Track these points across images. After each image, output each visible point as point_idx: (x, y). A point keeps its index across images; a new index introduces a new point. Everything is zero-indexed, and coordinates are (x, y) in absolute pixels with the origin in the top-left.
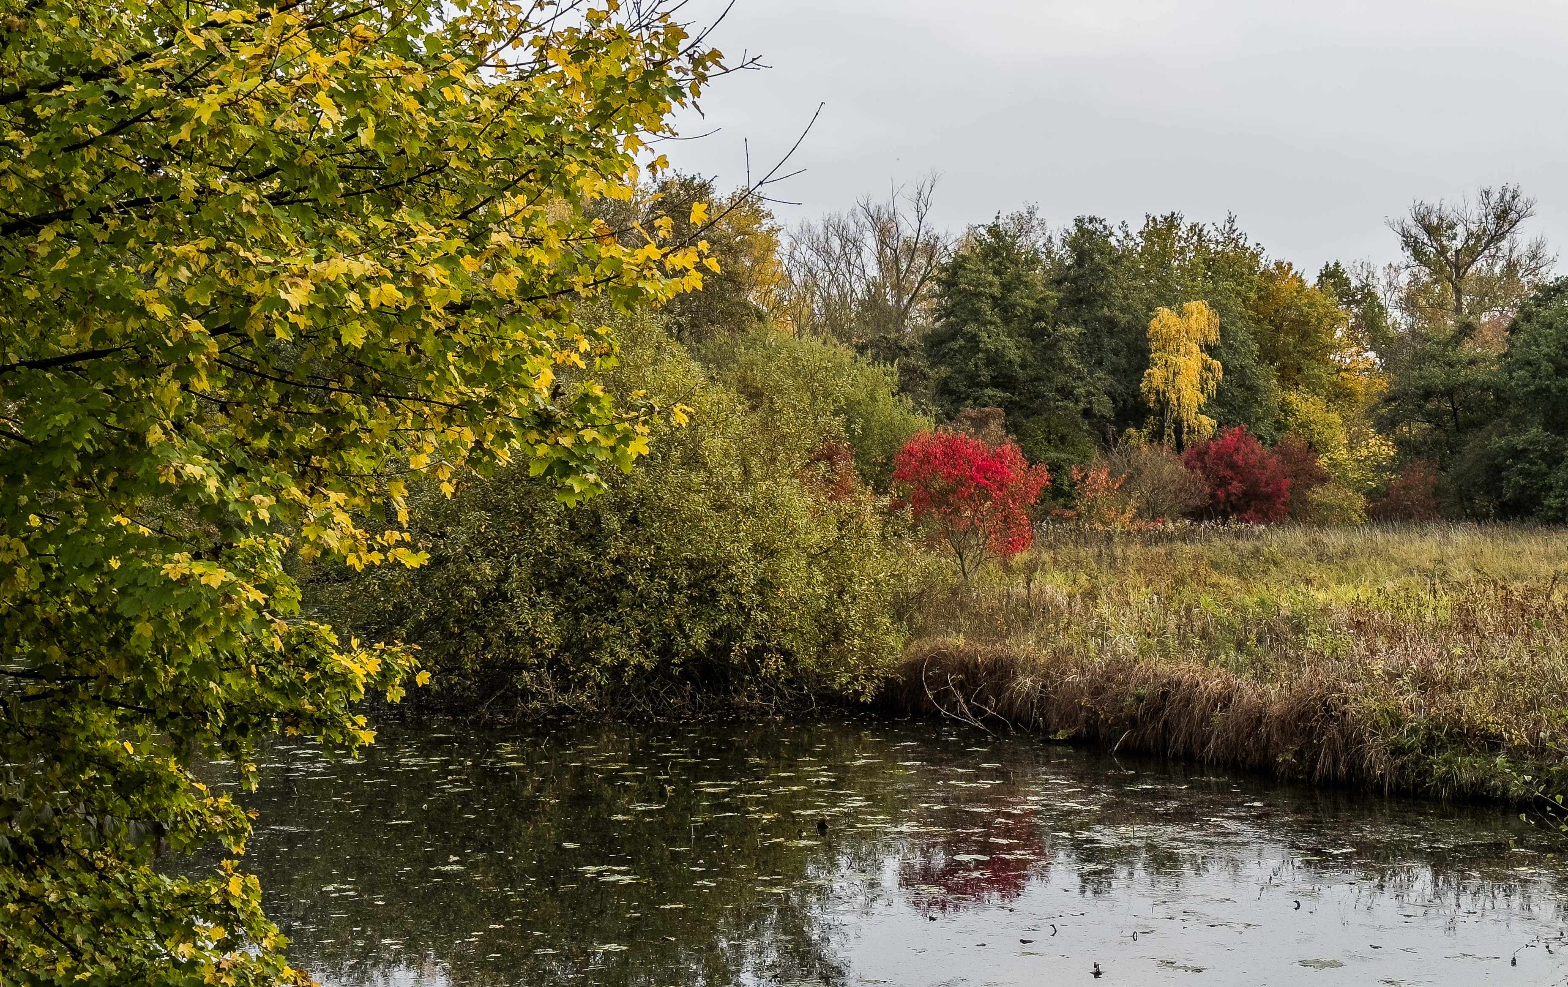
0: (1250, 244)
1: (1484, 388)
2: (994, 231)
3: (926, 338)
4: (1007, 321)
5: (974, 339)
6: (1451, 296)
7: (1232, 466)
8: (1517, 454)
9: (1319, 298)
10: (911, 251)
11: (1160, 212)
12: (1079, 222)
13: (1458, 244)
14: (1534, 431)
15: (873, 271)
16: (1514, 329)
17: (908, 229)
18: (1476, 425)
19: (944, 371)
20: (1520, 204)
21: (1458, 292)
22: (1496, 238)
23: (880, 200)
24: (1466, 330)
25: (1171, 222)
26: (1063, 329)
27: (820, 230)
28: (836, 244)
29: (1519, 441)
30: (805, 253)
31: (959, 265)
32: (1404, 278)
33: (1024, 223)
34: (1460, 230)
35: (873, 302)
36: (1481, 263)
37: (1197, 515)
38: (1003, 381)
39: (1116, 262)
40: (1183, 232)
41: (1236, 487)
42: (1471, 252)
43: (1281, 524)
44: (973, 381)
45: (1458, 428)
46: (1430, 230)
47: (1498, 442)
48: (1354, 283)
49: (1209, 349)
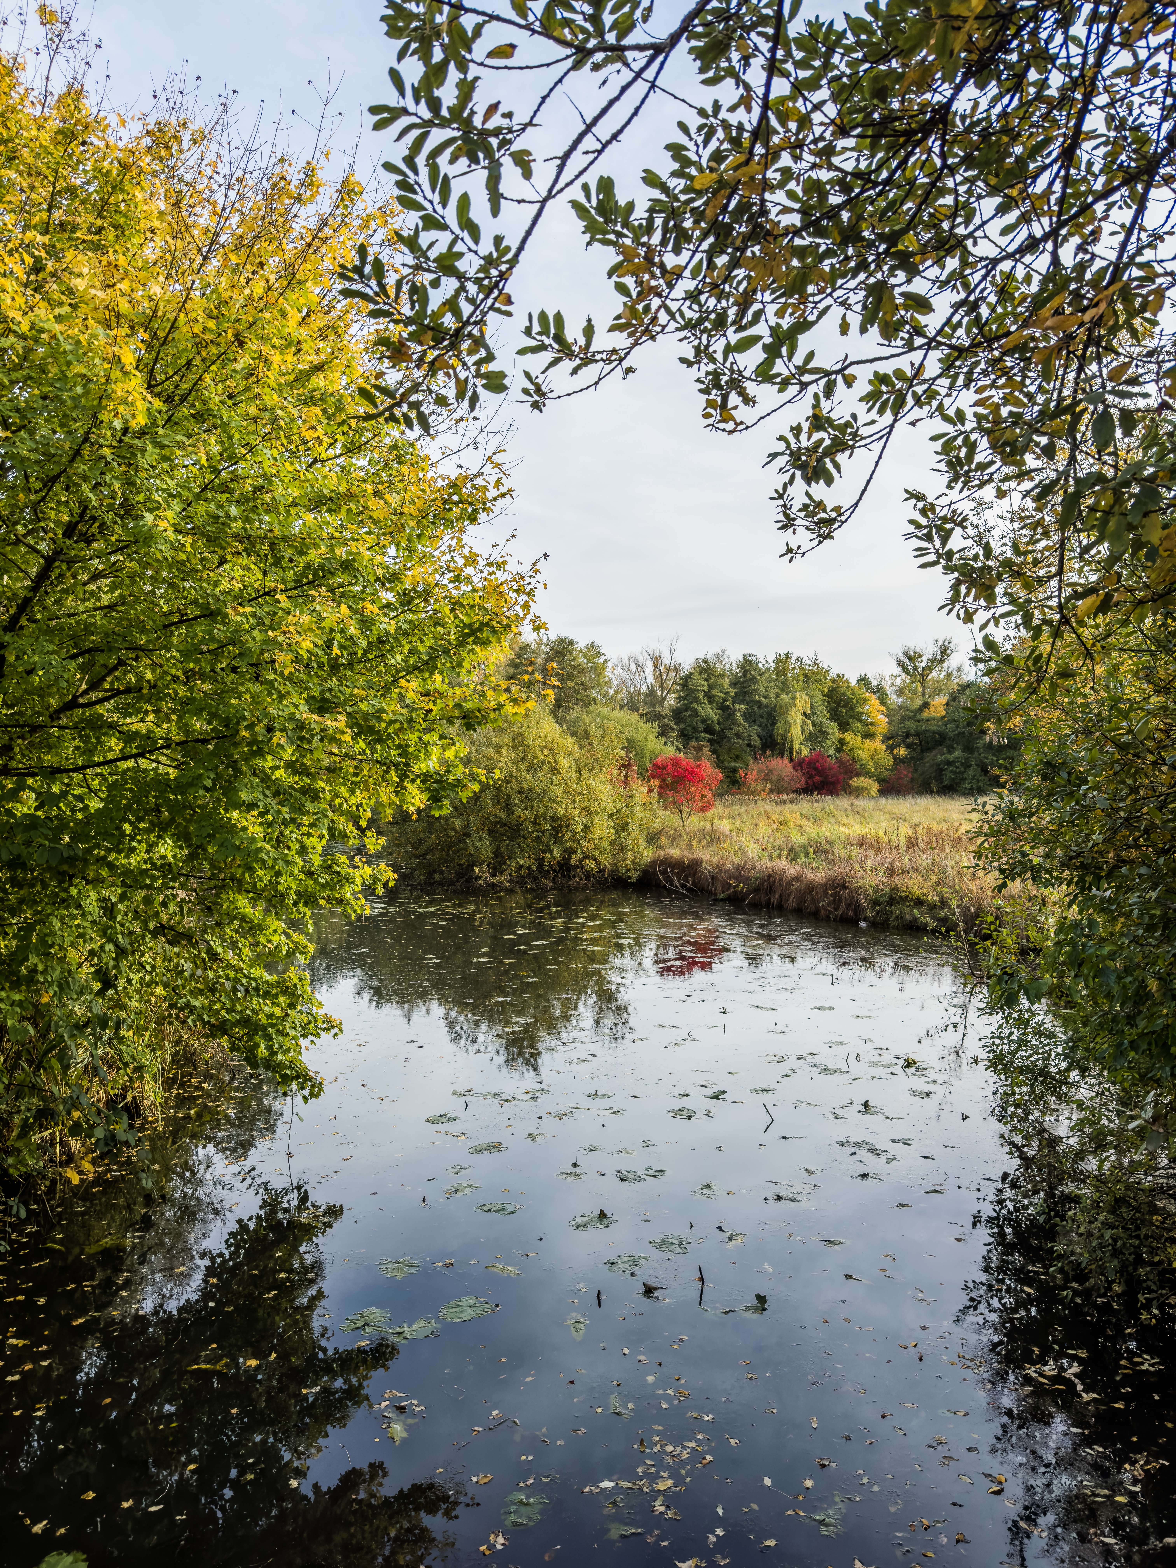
0: (825, 666)
1: (934, 732)
2: (705, 661)
3: (673, 711)
4: (710, 702)
5: (695, 711)
6: (920, 689)
7: (816, 769)
8: (949, 763)
9: (856, 690)
10: (668, 670)
11: (782, 651)
12: (745, 657)
13: (923, 665)
14: (957, 753)
15: (650, 679)
16: (947, 704)
17: (666, 660)
18: (929, 750)
19: (682, 726)
20: (952, 646)
21: (924, 687)
22: (941, 661)
23: (652, 647)
24: (926, 705)
25: (788, 656)
26: (737, 706)
27: (626, 660)
28: (633, 667)
29: (951, 757)
30: (619, 671)
31: (689, 676)
32: (898, 681)
33: (719, 657)
34: (924, 658)
35: (651, 693)
36: (934, 674)
37: (797, 792)
38: (709, 730)
39: (762, 675)
40: (793, 660)
41: (818, 779)
42: (929, 669)
43: (837, 795)
44: (695, 729)
45: (922, 751)
46: (910, 658)
47: (940, 758)
48: (875, 683)
49: (805, 715)
